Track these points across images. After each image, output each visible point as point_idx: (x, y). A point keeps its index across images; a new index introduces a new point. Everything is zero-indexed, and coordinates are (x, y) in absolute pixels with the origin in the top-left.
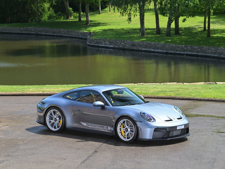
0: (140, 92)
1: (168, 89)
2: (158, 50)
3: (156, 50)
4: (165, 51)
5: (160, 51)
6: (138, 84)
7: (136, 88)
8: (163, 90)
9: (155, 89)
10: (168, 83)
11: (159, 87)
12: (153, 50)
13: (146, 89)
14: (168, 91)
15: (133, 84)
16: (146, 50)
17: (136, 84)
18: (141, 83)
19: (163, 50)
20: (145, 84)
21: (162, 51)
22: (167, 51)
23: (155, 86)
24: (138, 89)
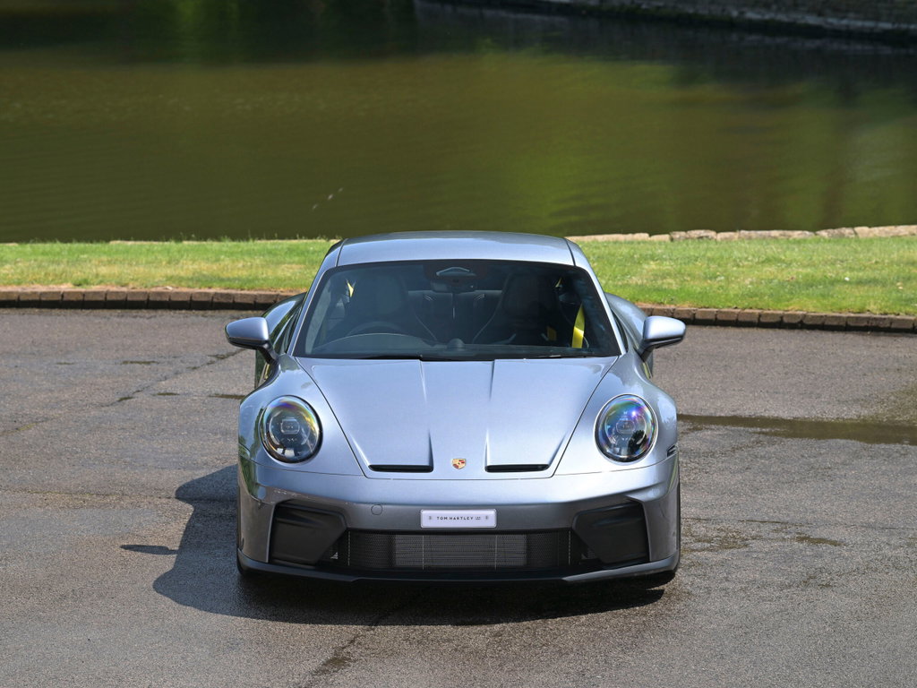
0: (674, 287)
1: (851, 269)
2: (845, 22)
3: (834, 21)
4: (887, 26)
5: (859, 24)
6: (678, 235)
7: (653, 265)
8: (819, 275)
9: (769, 270)
10: (865, 229)
11: (795, 253)
12: (812, 20)
13: (713, 266)
14: (850, 283)
15: (645, 236)
16: (772, 21)
17: (666, 237)
18: (695, 233)
19: (877, 19)
20: (722, 235)
21: (869, 24)
22: (904, 26)
23: (772, 250)
24: (667, 266)
